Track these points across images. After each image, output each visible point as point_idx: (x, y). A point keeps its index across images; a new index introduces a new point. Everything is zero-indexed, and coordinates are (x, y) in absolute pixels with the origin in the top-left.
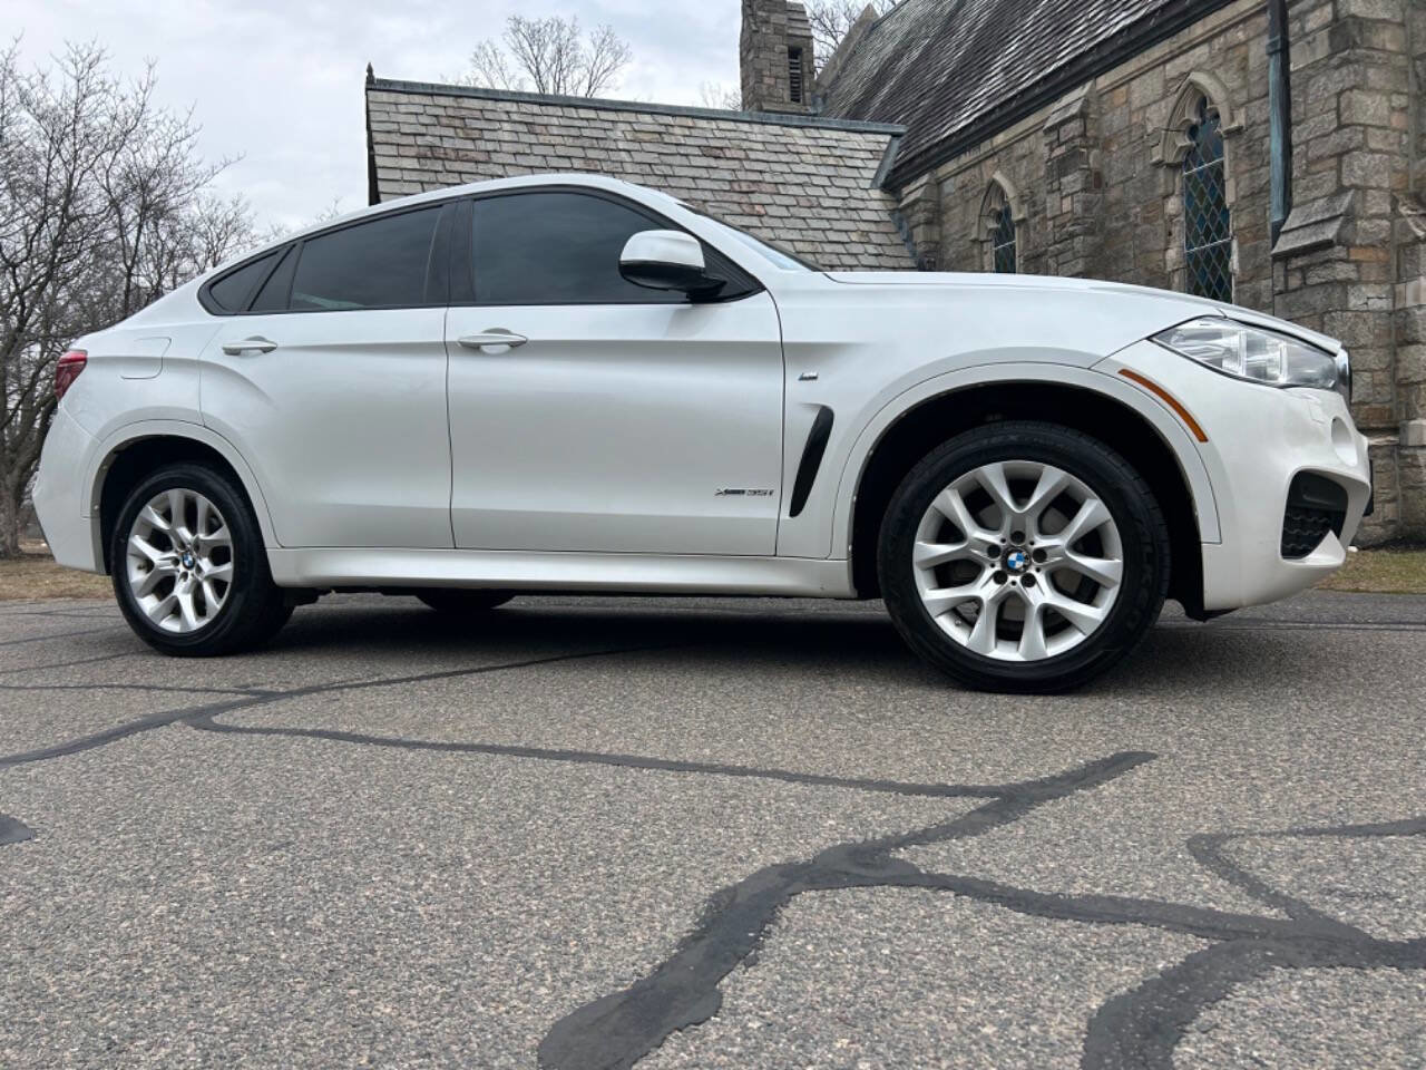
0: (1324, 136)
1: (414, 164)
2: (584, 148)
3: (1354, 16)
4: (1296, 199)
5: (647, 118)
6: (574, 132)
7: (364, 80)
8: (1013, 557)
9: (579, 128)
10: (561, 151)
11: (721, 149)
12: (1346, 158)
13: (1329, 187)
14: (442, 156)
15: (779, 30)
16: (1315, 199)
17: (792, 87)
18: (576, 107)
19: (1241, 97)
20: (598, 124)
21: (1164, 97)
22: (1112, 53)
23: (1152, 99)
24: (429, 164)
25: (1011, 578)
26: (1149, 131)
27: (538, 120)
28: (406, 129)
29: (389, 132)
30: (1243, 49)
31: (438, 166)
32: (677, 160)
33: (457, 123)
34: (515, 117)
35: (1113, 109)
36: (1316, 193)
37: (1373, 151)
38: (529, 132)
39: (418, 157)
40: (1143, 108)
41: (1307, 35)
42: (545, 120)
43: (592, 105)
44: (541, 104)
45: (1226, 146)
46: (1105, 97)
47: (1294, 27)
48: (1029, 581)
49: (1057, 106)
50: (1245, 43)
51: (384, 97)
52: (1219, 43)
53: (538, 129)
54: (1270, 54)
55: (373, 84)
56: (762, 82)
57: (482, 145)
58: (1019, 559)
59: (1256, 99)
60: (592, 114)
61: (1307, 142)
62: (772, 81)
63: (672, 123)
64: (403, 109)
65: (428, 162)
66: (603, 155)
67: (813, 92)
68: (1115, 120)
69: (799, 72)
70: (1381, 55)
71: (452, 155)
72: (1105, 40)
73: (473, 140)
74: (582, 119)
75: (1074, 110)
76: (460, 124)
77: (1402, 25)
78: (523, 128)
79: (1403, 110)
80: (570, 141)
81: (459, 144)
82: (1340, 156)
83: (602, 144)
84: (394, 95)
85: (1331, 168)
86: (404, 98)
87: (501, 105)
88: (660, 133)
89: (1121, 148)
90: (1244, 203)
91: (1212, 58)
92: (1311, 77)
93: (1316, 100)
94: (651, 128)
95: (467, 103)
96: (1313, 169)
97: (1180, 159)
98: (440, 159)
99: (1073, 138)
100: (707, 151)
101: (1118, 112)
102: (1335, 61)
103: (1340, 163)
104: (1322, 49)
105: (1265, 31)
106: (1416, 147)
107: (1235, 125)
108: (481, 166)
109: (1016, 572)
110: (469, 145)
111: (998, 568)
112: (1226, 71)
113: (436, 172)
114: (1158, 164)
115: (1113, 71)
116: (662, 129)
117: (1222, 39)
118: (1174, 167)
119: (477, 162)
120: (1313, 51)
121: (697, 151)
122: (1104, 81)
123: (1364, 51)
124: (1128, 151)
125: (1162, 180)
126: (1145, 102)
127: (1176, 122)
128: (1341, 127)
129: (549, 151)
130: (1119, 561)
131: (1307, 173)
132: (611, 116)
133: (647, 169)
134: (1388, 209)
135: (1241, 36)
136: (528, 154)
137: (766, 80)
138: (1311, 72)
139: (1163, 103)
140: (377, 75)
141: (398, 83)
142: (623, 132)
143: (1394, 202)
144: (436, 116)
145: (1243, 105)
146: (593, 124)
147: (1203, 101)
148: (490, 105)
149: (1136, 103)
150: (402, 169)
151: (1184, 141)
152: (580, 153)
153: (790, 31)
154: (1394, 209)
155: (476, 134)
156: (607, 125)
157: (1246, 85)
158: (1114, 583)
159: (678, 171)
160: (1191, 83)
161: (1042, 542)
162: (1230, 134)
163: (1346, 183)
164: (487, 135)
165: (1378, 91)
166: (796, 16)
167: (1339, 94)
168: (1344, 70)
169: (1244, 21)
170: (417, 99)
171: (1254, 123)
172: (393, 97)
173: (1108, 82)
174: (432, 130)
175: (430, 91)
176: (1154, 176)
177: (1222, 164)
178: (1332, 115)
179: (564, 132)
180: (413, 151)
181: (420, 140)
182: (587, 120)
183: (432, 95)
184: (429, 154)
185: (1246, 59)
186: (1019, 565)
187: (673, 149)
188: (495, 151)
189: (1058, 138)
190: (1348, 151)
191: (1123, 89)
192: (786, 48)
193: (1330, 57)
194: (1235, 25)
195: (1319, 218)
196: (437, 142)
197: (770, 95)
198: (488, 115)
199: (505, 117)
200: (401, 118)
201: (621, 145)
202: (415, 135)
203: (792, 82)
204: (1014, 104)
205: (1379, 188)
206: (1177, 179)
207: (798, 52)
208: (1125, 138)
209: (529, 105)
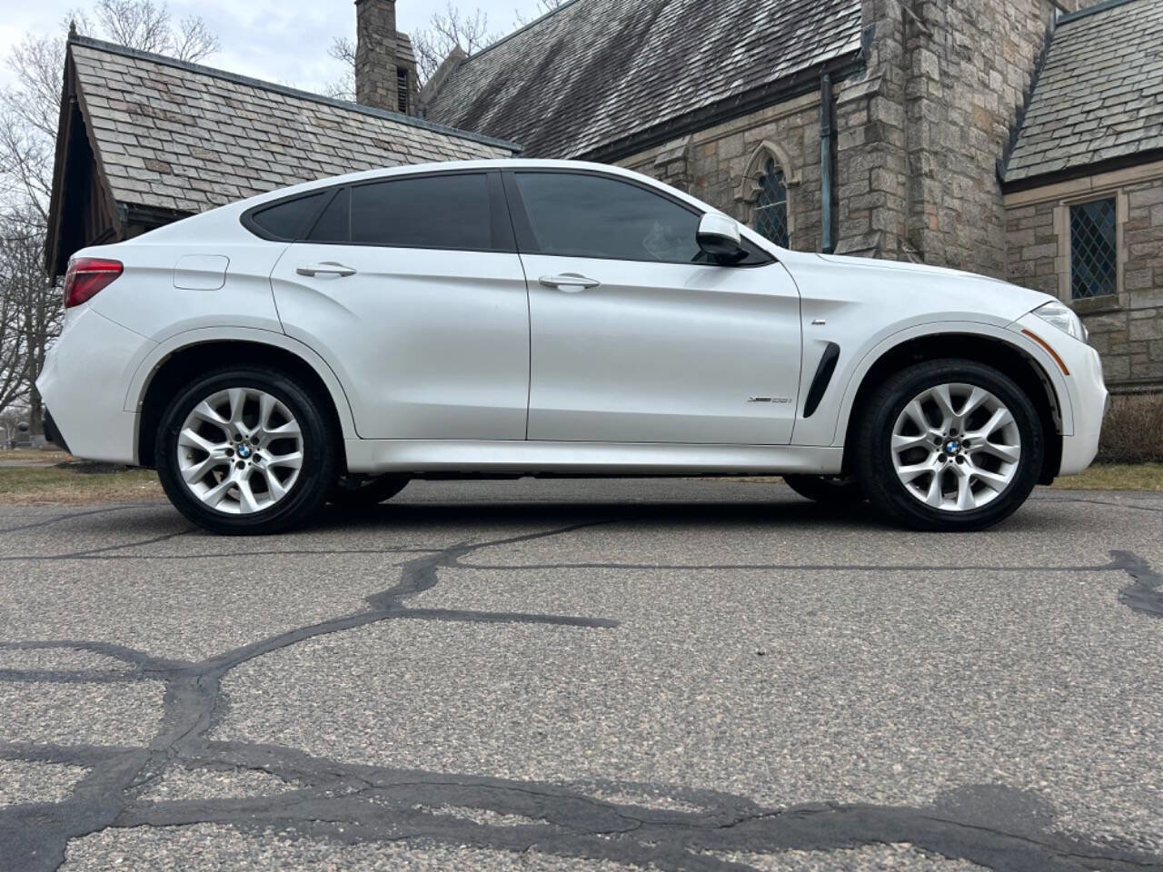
0: (860, 195)
1: (125, 117)
2: (277, 126)
3: (880, 121)
4: (842, 234)
5: (326, 109)
6: (266, 111)
7: (66, 34)
8: (950, 445)
9: (271, 108)
10: (258, 126)
11: (388, 143)
12: (875, 211)
13: (864, 229)
14: (152, 114)
15: (390, 52)
16: (856, 235)
17: (400, 100)
18: (265, 90)
19: (799, 162)
20: (286, 108)
21: (743, 154)
22: (706, 119)
23: (735, 154)
24: (140, 120)
25: (949, 458)
26: (732, 176)
27: (233, 95)
28: (113, 85)
29: (97, 85)
30: (801, 130)
31: (149, 122)
32: (355, 147)
33: (161, 87)
34: (213, 90)
35: (706, 157)
36: (855, 232)
37: (889, 209)
38: (229, 106)
39: (129, 112)
40: (729, 160)
41: (850, 128)
42: (240, 97)
43: (277, 90)
44: (234, 83)
45: (788, 193)
46: (699, 148)
47: (841, 122)
48: (960, 460)
49: (662, 149)
50: (802, 127)
51: (88, 52)
52: (783, 123)
53: (235, 104)
54: (823, 137)
55: (75, 39)
56: (376, 91)
57: (187, 110)
58: (954, 446)
59: (810, 165)
60: (279, 98)
61: (849, 198)
62: (384, 92)
63: (347, 116)
64: (107, 66)
65: (139, 117)
66: (293, 134)
67: (416, 106)
68: (707, 165)
69: (405, 88)
70: (893, 148)
71: (161, 115)
72: (699, 109)
73: (178, 104)
74: (272, 101)
75: (679, 154)
76: (165, 88)
77: (902, 130)
78: (221, 101)
79: (904, 184)
80: (264, 119)
81: (165, 106)
82: (871, 209)
83: (292, 125)
84: (96, 52)
85: (865, 217)
86: (107, 57)
87: (198, 77)
88: (338, 123)
89: (710, 185)
90: (801, 234)
91: (778, 133)
92: (852, 156)
93: (856, 171)
94: (331, 118)
95: (166, 70)
96: (854, 216)
97: (753, 198)
98: (149, 116)
99: (678, 174)
100: (378, 143)
101: (709, 160)
102: (868, 148)
103: (871, 215)
104: (860, 139)
105: (817, 121)
106: (910, 209)
107: (795, 180)
108: (189, 128)
109: (952, 454)
110: (174, 108)
111: (941, 452)
112: (789, 143)
113: (148, 128)
114: (739, 200)
115: (707, 131)
116: (339, 120)
117: (786, 122)
118: (749, 203)
119: (184, 124)
120: (854, 139)
121: (369, 142)
122: (698, 137)
123: (885, 144)
124: (716, 188)
125: (741, 211)
126: (729, 156)
127: (752, 173)
128: (872, 191)
129: (248, 124)
130: (1018, 446)
131: (848, 218)
132: (296, 102)
133: (332, 151)
134: (895, 246)
135: (799, 121)
136: (230, 124)
137: (380, 91)
138: (852, 153)
139: (743, 159)
140: (80, 32)
141: (100, 41)
142: (308, 117)
143: (899, 243)
144: (141, 78)
145: (800, 168)
146: (282, 107)
147: (770, 161)
148: (188, 76)
149: (722, 156)
150: (116, 121)
151: (756, 187)
153: (399, 55)
154: (899, 247)
155: (180, 100)
156: (294, 110)
157: (802, 155)
158: (1015, 460)
159: (357, 156)
160: (764, 148)
161: (968, 436)
162: (792, 186)
163: (875, 227)
164: (190, 102)
165: (892, 171)
166: (403, 44)
167: (871, 170)
168: (874, 155)
169: (801, 112)
170: (120, 59)
171: (808, 181)
172: (96, 55)
173: (702, 138)
174: (137, 89)
175: (131, 54)
176: (736, 207)
177: (785, 205)
178: (866, 183)
179: (258, 109)
180: (123, 106)
181: (128, 97)
182: (276, 102)
183: (133, 58)
184: (138, 111)
185: (802, 137)
186: (954, 450)
187: (350, 138)
188: (199, 117)
189: (666, 173)
190: (877, 207)
191: (713, 144)
192: (395, 68)
193: (865, 144)
194: (796, 113)
195: (859, 248)
196: (145, 101)
197: (382, 103)
198: (189, 85)
199: (204, 89)
200: (107, 75)
201: (308, 128)
202: (123, 91)
203: (399, 96)
204: (628, 143)
205: (892, 233)
206: (751, 212)
207: (405, 72)
208: (714, 179)
209: (223, 82)
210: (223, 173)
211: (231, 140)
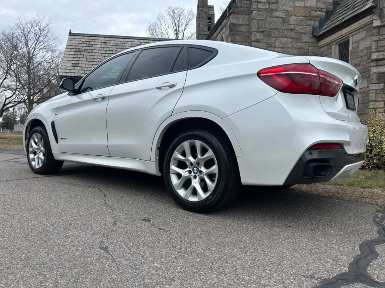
1: (73, 53)
5: (136, 41)
6: (116, 44)
7: (69, 33)
9: (118, 43)
10: (111, 49)
14: (81, 51)
15: (205, 13)
17: (208, 27)
18: (119, 38)
20: (123, 42)
24: (77, 53)
27: (108, 42)
28: (74, 45)
29: (70, 45)
31: (79, 53)
33: (88, 43)
34: (102, 41)
38: (105, 45)
39: (75, 51)
42: (110, 42)
43: (123, 38)
51: (72, 37)
52: (226, 27)
53: (107, 44)
55: (71, 34)
57: (91, 48)
60: (122, 40)
62: (203, 26)
63: (143, 42)
64: (76, 40)
69: (210, 23)
70: (241, 33)
71: (83, 51)
74: (119, 41)
78: (104, 44)
80: (114, 47)
81: (86, 48)
84: (74, 36)
86: (77, 37)
87: (100, 38)
94: (136, 43)
95: (92, 38)
108: (89, 53)
110: (89, 48)
112: (226, 34)
113: (78, 55)
115: (216, 32)
119: (89, 52)
123: (235, 32)
129: (108, 49)
132: (127, 40)
136: (102, 50)
137: (201, 26)
140: (72, 32)
141: (76, 34)
142: (129, 44)
144: (83, 41)
146: (122, 42)
148: (97, 38)
150: (70, 54)
152: (116, 49)
153: (208, 13)
155: (91, 45)
156: (125, 43)
164: (94, 46)
166: (211, 9)
170: (80, 37)
174: (81, 45)
175: (84, 35)
179: (113, 44)
180: (74, 50)
181: (77, 47)
182: (121, 41)
183: (84, 36)
184: (78, 51)
188: (94, 50)
191: (218, 37)
192: (207, 17)
196: (81, 47)
197: (202, 30)
198: (96, 41)
199: (100, 41)
200: (74, 42)
202: (76, 46)
203: (208, 26)
207: (211, 18)
209: (107, 38)
210: (93, 65)
211: (100, 55)
